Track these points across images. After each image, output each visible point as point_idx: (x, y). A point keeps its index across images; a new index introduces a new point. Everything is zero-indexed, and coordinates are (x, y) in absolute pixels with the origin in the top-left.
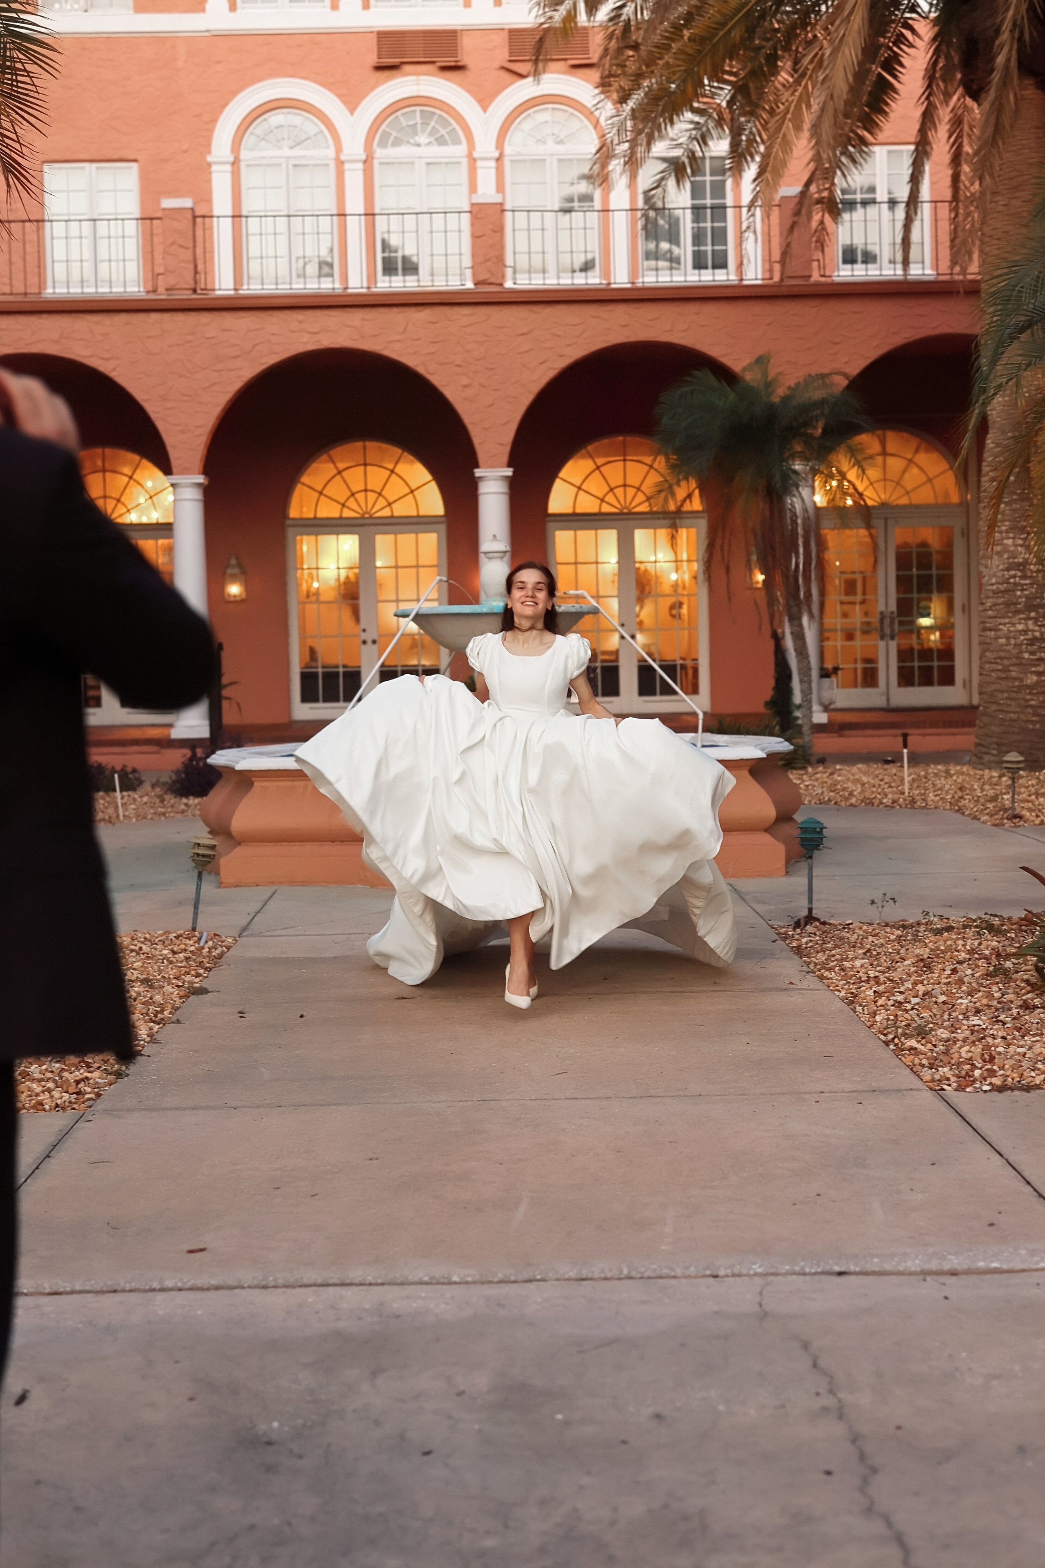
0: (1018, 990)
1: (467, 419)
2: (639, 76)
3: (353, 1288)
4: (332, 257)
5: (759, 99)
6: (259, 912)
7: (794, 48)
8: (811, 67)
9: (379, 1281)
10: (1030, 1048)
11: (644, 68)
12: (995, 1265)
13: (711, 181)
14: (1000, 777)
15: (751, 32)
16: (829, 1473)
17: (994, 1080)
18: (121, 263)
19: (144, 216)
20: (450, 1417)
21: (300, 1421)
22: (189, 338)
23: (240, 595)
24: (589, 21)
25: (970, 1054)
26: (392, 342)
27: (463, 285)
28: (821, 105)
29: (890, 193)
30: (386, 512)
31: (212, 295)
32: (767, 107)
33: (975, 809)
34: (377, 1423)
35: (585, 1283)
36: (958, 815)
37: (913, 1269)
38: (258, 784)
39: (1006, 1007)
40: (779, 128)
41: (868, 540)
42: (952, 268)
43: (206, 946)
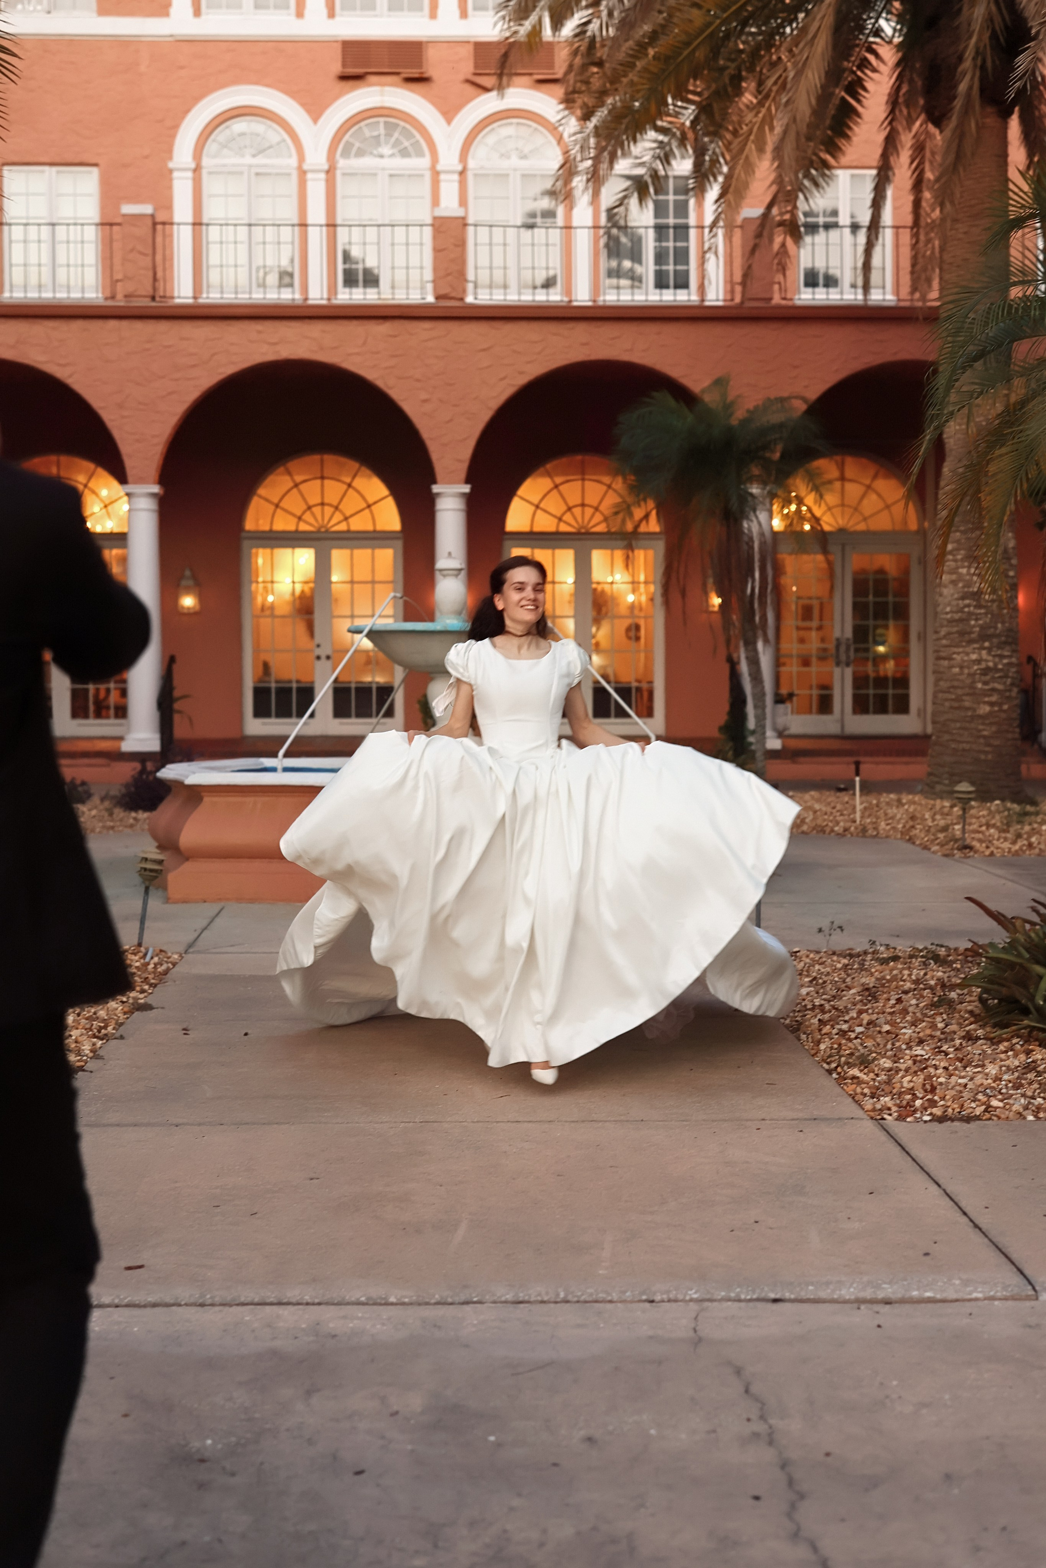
0: (961, 1021)
1: (425, 434)
2: (602, 94)
3: (290, 1307)
4: (293, 267)
5: (723, 119)
6: (206, 928)
7: (758, 69)
8: (775, 88)
9: (317, 1301)
10: (972, 1079)
11: (608, 85)
12: (928, 1294)
13: (675, 201)
14: (952, 807)
15: (715, 53)
16: (757, 1498)
17: (935, 1111)
18: (80, 269)
19: (105, 221)
20: (383, 1437)
21: (233, 1439)
22: (148, 346)
23: (194, 608)
24: (554, 35)
25: (912, 1084)
26: (350, 355)
27: (424, 299)
28: (784, 128)
29: (852, 217)
30: (343, 527)
31: (170, 303)
32: (731, 128)
33: (926, 839)
34: (310, 1442)
35: (522, 1306)
36: (910, 846)
37: (847, 1297)
38: (207, 800)
39: (949, 1038)
40: (742, 150)
41: (824, 565)
42: (912, 292)
43: (152, 962)
